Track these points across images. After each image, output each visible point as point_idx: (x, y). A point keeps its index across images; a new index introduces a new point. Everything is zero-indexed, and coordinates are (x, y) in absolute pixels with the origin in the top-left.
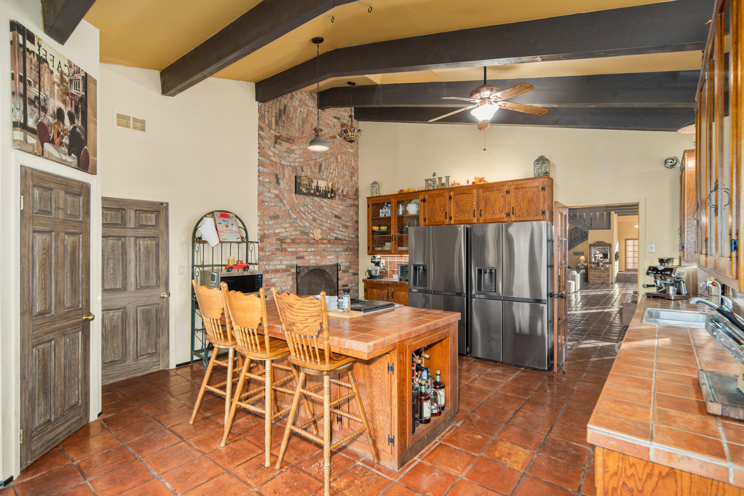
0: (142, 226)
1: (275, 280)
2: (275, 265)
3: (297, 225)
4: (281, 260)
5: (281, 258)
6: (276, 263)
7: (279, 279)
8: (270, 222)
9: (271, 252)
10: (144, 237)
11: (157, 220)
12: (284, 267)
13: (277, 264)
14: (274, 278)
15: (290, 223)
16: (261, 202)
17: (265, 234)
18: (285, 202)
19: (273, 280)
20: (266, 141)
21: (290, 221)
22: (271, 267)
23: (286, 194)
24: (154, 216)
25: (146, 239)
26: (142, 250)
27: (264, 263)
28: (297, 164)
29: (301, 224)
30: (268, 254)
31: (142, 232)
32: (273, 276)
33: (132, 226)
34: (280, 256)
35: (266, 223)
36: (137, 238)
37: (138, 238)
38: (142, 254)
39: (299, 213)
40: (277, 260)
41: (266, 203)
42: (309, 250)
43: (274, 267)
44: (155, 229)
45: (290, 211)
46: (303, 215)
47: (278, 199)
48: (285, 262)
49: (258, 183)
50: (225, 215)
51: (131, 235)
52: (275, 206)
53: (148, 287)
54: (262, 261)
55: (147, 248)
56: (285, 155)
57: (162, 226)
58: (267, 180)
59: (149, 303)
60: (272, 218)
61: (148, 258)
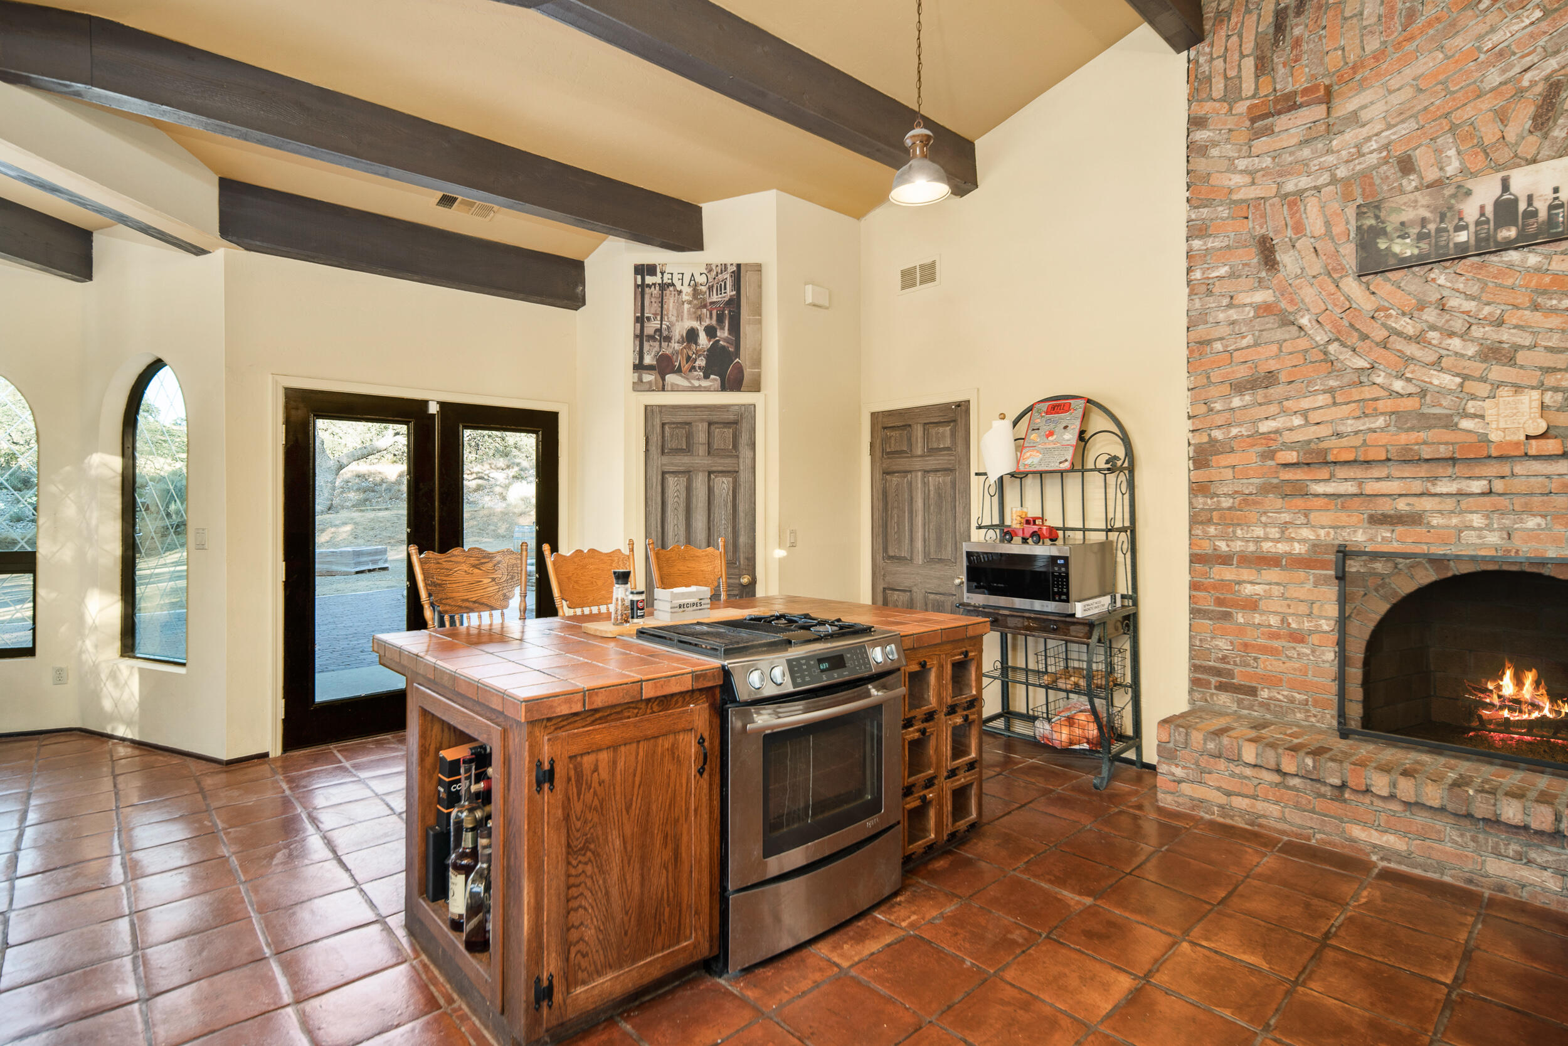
0: (933, 451)
1: (1259, 589)
2: (1257, 540)
3: (1377, 392)
4: (1284, 526)
5: (1285, 517)
6: (1259, 532)
7: (1276, 590)
8: (1236, 402)
9: (1239, 498)
10: (937, 471)
11: (953, 434)
12: (1298, 549)
13: (1267, 539)
14: (1252, 583)
15: (1331, 391)
16: (1198, 347)
17: (1213, 441)
18: (1304, 321)
19: (1248, 589)
20: (1214, 152)
21: (1333, 383)
22: (1238, 546)
23: (1309, 294)
24: (947, 429)
25: (939, 474)
26: (932, 493)
27: (1212, 530)
28: (1373, 159)
29: (1398, 385)
30: (1226, 503)
31: (932, 462)
32: (1246, 574)
33: (919, 452)
34: (1280, 511)
35: (1218, 406)
36: (926, 472)
37: (928, 472)
38: (932, 501)
39: (1384, 345)
40: (1265, 525)
41: (1218, 346)
42: (1443, 487)
43: (1252, 547)
44: (951, 455)
45: (1333, 348)
46: (1412, 349)
47: (1271, 319)
48: (1306, 533)
49: (1187, 290)
50: (1059, 405)
51: (918, 467)
52: (1256, 344)
53: (941, 561)
54: (1202, 523)
55: (938, 488)
56: (1306, 152)
57: (960, 449)
58: (1223, 271)
59: (941, 590)
60: (1239, 388)
61: (940, 508)
